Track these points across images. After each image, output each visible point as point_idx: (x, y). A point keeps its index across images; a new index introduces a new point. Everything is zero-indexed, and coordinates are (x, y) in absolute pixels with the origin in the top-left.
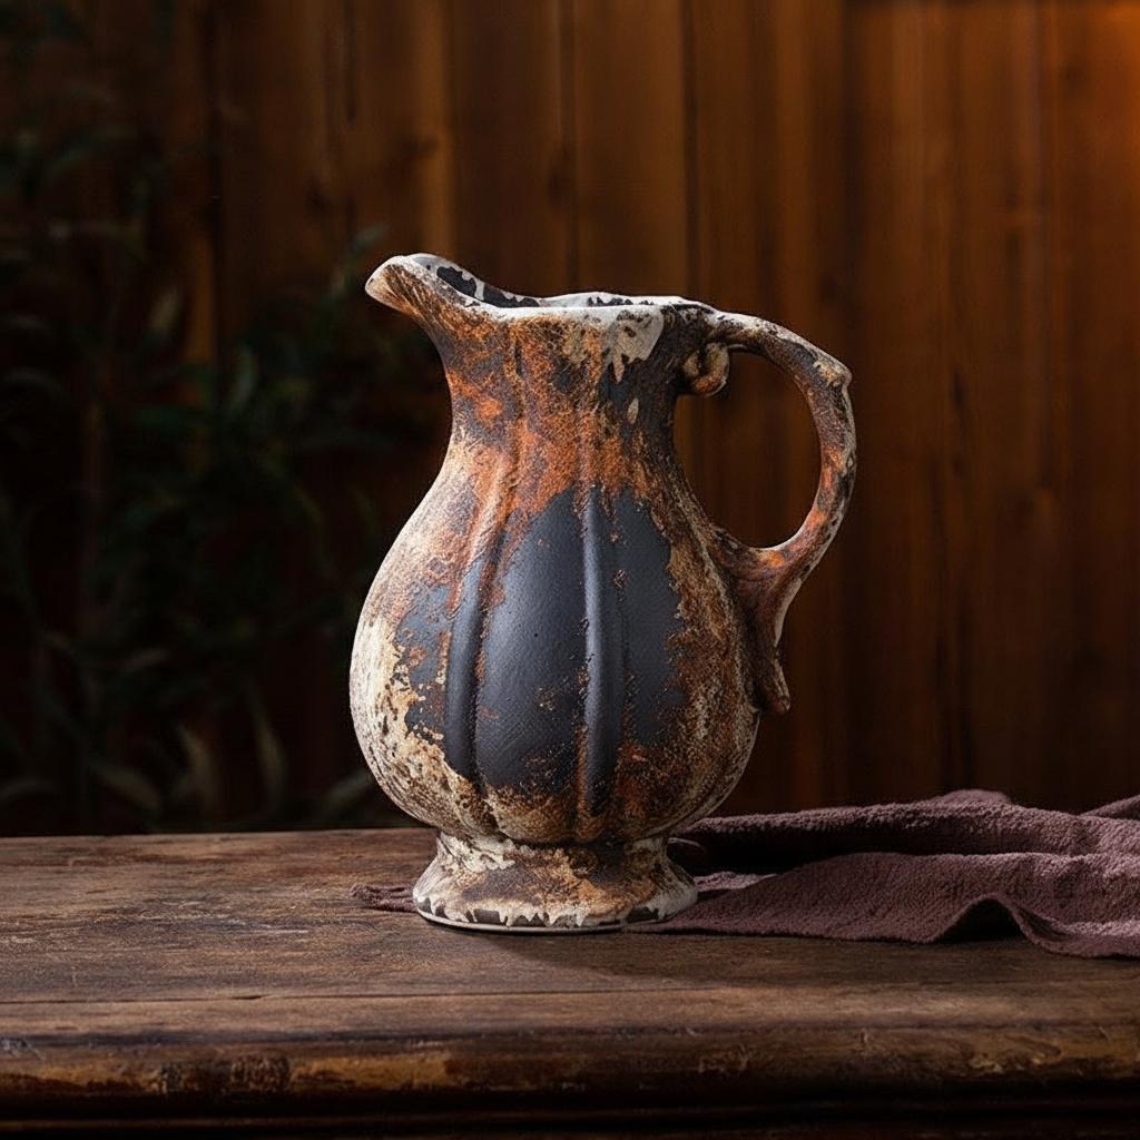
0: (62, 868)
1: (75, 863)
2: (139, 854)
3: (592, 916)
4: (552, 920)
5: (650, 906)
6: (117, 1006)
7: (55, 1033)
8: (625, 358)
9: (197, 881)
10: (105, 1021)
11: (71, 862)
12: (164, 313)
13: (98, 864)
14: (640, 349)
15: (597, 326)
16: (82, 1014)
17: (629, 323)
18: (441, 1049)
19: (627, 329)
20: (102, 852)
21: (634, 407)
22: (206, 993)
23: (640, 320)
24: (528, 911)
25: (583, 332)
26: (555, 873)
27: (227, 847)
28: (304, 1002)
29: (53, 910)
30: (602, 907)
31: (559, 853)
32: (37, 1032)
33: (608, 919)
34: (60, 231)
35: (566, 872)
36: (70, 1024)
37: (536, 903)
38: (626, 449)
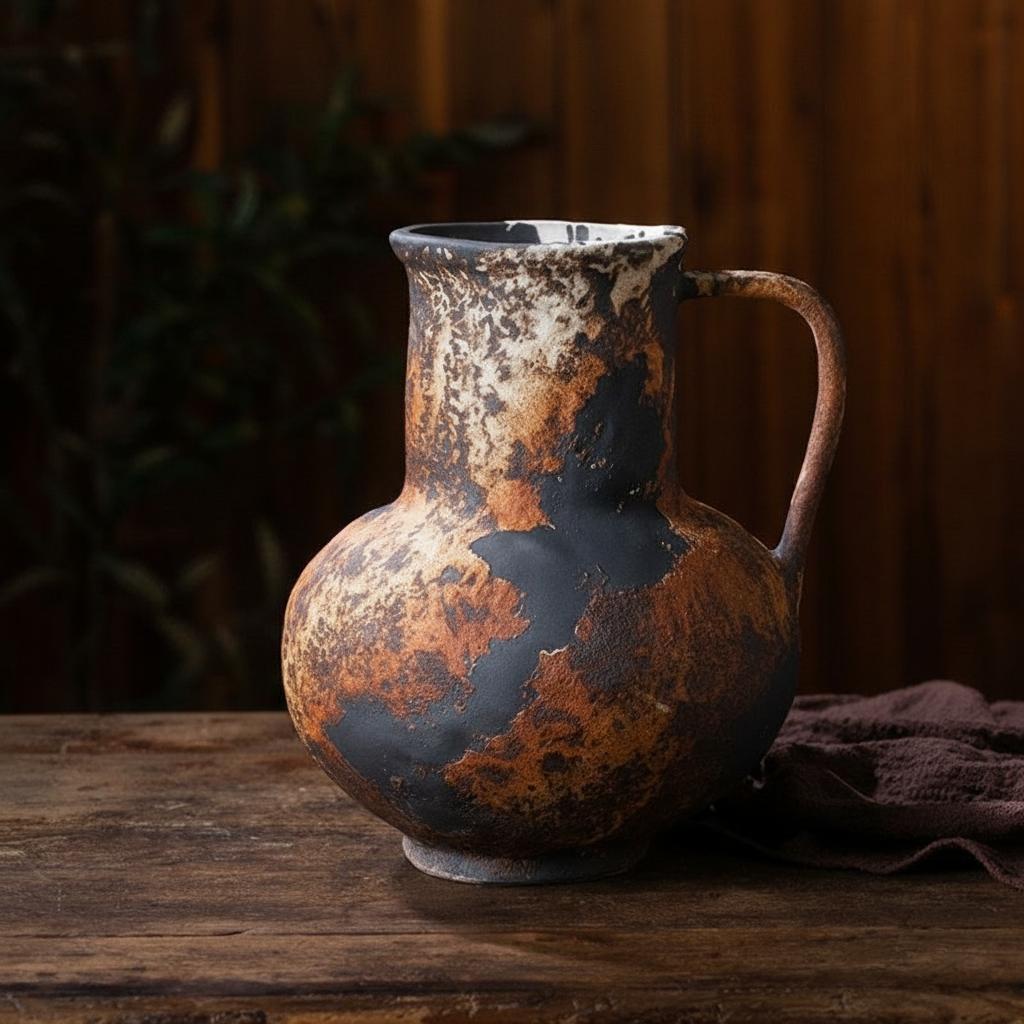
0: (55, 757)
1: (70, 750)
2: (131, 738)
6: (100, 942)
7: (36, 980)
9: (185, 775)
10: (86, 965)
11: (64, 748)
12: (174, 123)
13: (90, 751)
16: (65, 955)
18: (418, 1005)
20: (95, 735)
22: (190, 926)
27: (217, 731)
28: (283, 940)
29: (42, 812)
32: (17, 980)
34: (74, 54)
36: (51, 968)
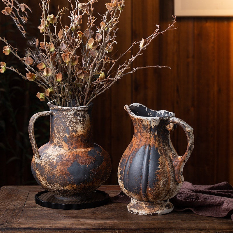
3: (146, 213)
4: (140, 213)
5: (157, 212)
8: (154, 125)
14: (156, 124)
15: (148, 120)
17: (153, 120)
19: (153, 121)
21: (156, 133)
23: (155, 120)
24: (137, 211)
25: (146, 121)
26: (142, 205)
30: (147, 212)
31: (143, 202)
33: (149, 214)
35: (144, 206)
37: (138, 210)
38: (155, 139)
